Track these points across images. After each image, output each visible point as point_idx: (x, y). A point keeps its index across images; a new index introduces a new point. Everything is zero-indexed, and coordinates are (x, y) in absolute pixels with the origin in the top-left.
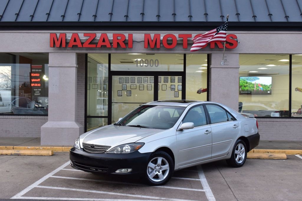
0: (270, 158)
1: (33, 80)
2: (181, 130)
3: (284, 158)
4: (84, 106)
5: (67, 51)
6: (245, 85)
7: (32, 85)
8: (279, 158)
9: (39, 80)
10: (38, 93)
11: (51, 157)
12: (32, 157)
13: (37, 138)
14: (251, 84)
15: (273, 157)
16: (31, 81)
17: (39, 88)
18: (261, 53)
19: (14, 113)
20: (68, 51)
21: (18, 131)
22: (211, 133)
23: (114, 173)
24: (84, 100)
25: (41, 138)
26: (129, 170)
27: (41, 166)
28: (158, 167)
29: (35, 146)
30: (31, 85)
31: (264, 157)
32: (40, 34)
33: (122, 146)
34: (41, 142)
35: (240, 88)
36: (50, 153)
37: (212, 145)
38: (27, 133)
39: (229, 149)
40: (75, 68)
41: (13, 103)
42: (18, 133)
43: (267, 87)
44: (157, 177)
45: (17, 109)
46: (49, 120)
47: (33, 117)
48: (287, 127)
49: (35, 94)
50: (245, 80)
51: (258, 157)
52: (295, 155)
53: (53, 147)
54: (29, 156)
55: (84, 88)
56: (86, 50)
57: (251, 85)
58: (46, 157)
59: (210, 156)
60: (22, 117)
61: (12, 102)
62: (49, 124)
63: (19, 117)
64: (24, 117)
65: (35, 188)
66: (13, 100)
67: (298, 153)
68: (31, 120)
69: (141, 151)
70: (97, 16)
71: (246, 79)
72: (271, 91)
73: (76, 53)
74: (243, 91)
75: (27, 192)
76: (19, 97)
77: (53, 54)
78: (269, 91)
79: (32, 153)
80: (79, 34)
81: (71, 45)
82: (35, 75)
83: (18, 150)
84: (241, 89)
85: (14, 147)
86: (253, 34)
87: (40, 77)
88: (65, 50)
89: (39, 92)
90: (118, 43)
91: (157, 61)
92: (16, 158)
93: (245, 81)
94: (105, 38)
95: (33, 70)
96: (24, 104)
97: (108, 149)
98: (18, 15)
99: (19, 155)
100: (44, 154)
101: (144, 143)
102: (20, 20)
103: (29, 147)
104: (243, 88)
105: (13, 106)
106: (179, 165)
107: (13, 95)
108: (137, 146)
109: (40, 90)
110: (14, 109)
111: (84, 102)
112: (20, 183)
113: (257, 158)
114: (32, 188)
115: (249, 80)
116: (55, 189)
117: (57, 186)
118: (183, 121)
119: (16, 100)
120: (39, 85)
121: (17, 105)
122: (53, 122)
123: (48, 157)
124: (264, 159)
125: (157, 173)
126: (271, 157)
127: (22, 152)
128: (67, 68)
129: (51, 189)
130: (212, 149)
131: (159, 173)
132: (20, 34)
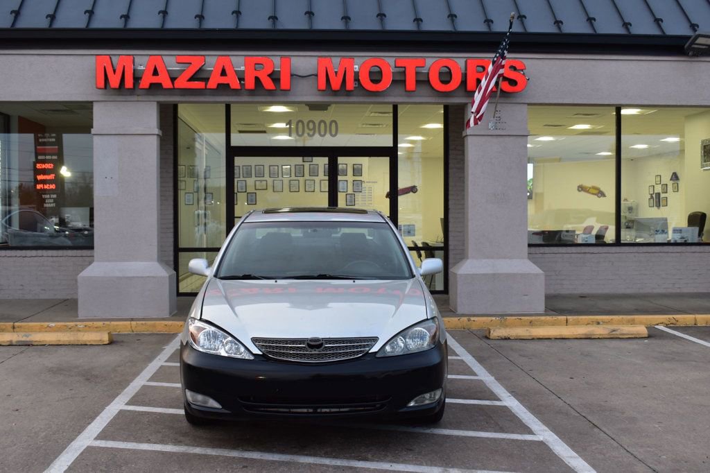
0: (612, 336)
1: (40, 177)
3: (643, 336)
4: (172, 226)
5: (135, 98)
7: (39, 187)
8: (632, 334)
9: (52, 177)
10: (51, 203)
11: (108, 347)
12: (63, 349)
13: (65, 300)
15: (617, 333)
16: (36, 179)
17: (54, 194)
18: (576, 102)
19: (10, 244)
20: (140, 98)
21: (22, 285)
24: (172, 211)
25: (79, 302)
27: (89, 376)
29: (65, 322)
30: (35, 186)
31: (600, 335)
32: (72, 58)
34: (79, 310)
36: (106, 338)
38: (42, 290)
40: (156, 137)
41: (6, 222)
42: (20, 289)
45: (15, 235)
46: (95, 258)
47: (54, 253)
48: (612, 264)
49: (45, 205)
51: (585, 334)
52: (656, 327)
53: (108, 323)
54: (55, 348)
55: (171, 184)
56: (181, 95)
58: (96, 347)
60: (29, 253)
61: (4, 220)
62: (98, 269)
63: (23, 253)
64: (34, 253)
65: (89, 450)
66: (6, 216)
67: (661, 322)
68: (51, 259)
70: (204, 15)
73: (158, 102)
75: (69, 464)
76: (20, 209)
77: (103, 104)
79: (62, 339)
80: (166, 59)
81: (144, 83)
82: (44, 166)
83: (27, 334)
85: (16, 324)
86: (557, 62)
87: (55, 170)
88: (131, 95)
89: (52, 201)
90: (257, 79)
91: (334, 124)
92: (22, 352)
94: (225, 68)
95: (40, 157)
96: (29, 224)
98: (17, 13)
99: (29, 345)
100: (90, 341)
102: (23, 23)
103: (53, 324)
105: (6, 228)
107: (5, 205)
109: (55, 196)
110: (9, 236)
111: (171, 217)
112: (44, 433)
113: (584, 337)
114: (82, 450)
116: (145, 451)
117: (149, 441)
119: (12, 214)
120: (53, 187)
121: (16, 227)
122: (106, 263)
123: (100, 347)
124: (599, 338)
126: (614, 333)
127: (37, 337)
128: (138, 137)
129: (135, 452)
132: (22, 57)
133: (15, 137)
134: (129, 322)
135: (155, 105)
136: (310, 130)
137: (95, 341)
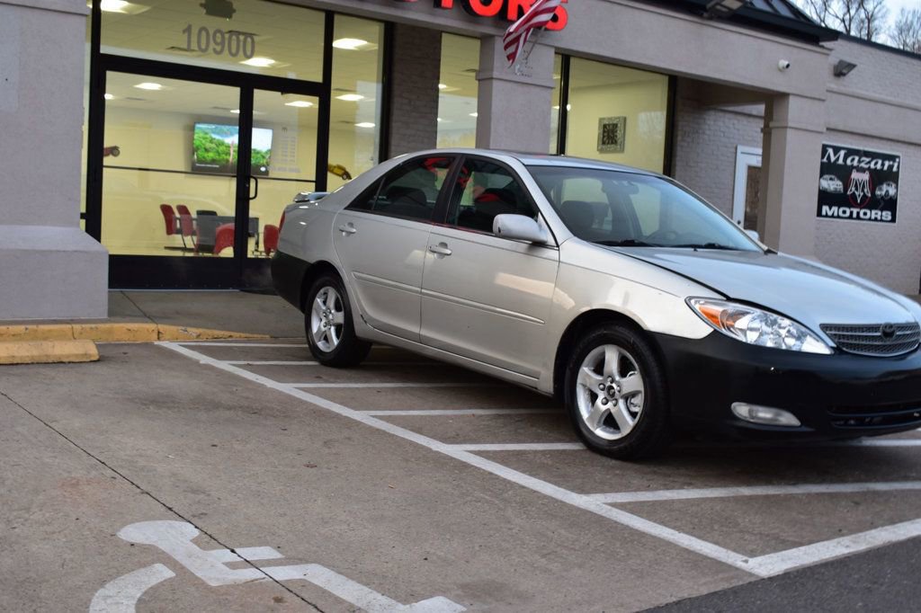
6: (208, 145)
11: (99, 366)
14: (221, 144)
35: (193, 154)
43: (259, 156)
50: (206, 133)
57: (221, 148)
71: (212, 129)
72: (266, 165)
74: (200, 161)
78: (264, 166)
84: (196, 157)
91: (249, 40)
93: (208, 136)
104: (201, 153)
115: (218, 134)
134: (69, 326)
137: (77, 356)
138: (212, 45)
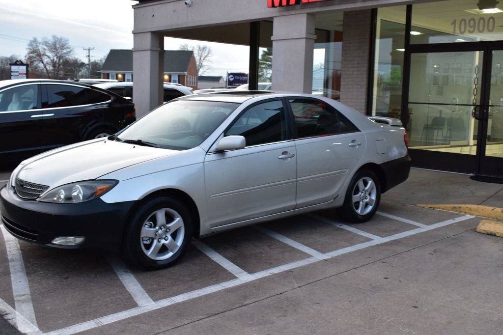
2: (220, 152)
22: (295, 157)
23: (49, 245)
26: (79, 240)
28: (161, 229)
33: (69, 187)
37: (297, 181)
39: (339, 188)
40: (304, 40)
44: (164, 249)
59: (293, 203)
69: (109, 198)
73: (308, 14)
77: (279, 18)
91: (491, 20)
97: (42, 192)
101: (117, 182)
106: (211, 225)
108: (99, 188)
118: (226, 133)
125: (163, 241)
128: (296, 40)
130: (297, 189)
131: (166, 240)
133: (332, 44)
135: (305, 15)
136: (470, 27)
138: (468, 28)
